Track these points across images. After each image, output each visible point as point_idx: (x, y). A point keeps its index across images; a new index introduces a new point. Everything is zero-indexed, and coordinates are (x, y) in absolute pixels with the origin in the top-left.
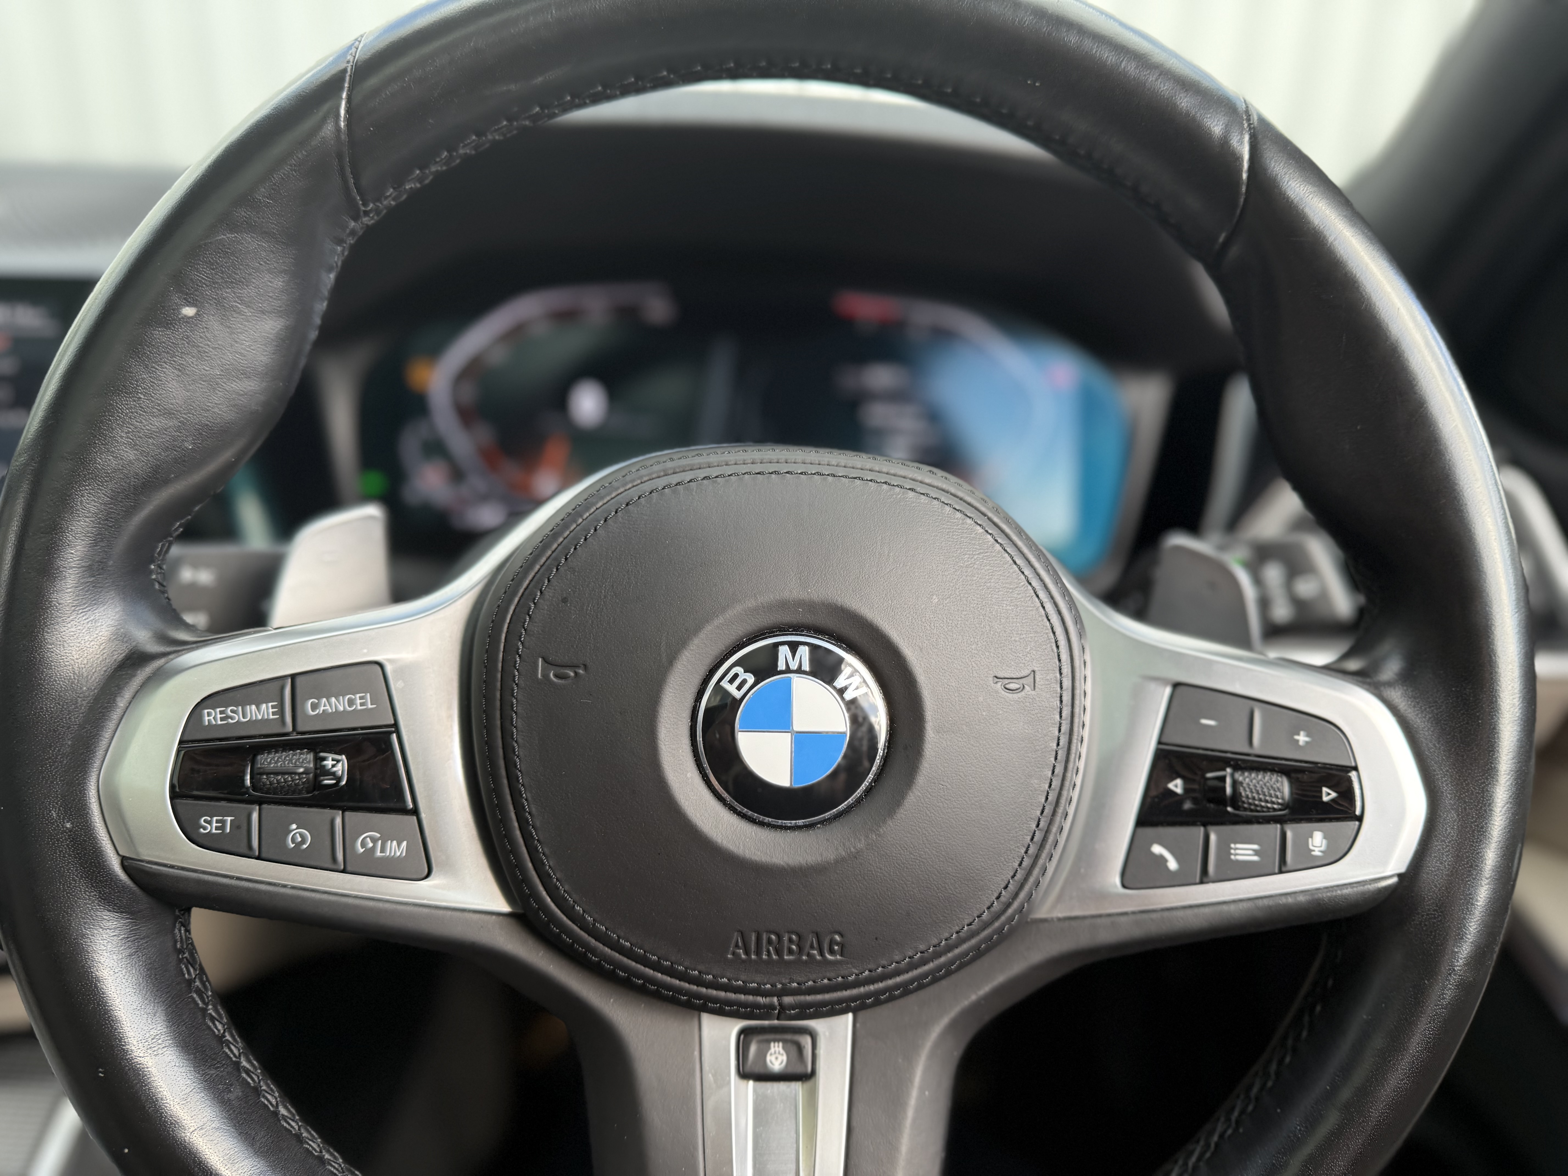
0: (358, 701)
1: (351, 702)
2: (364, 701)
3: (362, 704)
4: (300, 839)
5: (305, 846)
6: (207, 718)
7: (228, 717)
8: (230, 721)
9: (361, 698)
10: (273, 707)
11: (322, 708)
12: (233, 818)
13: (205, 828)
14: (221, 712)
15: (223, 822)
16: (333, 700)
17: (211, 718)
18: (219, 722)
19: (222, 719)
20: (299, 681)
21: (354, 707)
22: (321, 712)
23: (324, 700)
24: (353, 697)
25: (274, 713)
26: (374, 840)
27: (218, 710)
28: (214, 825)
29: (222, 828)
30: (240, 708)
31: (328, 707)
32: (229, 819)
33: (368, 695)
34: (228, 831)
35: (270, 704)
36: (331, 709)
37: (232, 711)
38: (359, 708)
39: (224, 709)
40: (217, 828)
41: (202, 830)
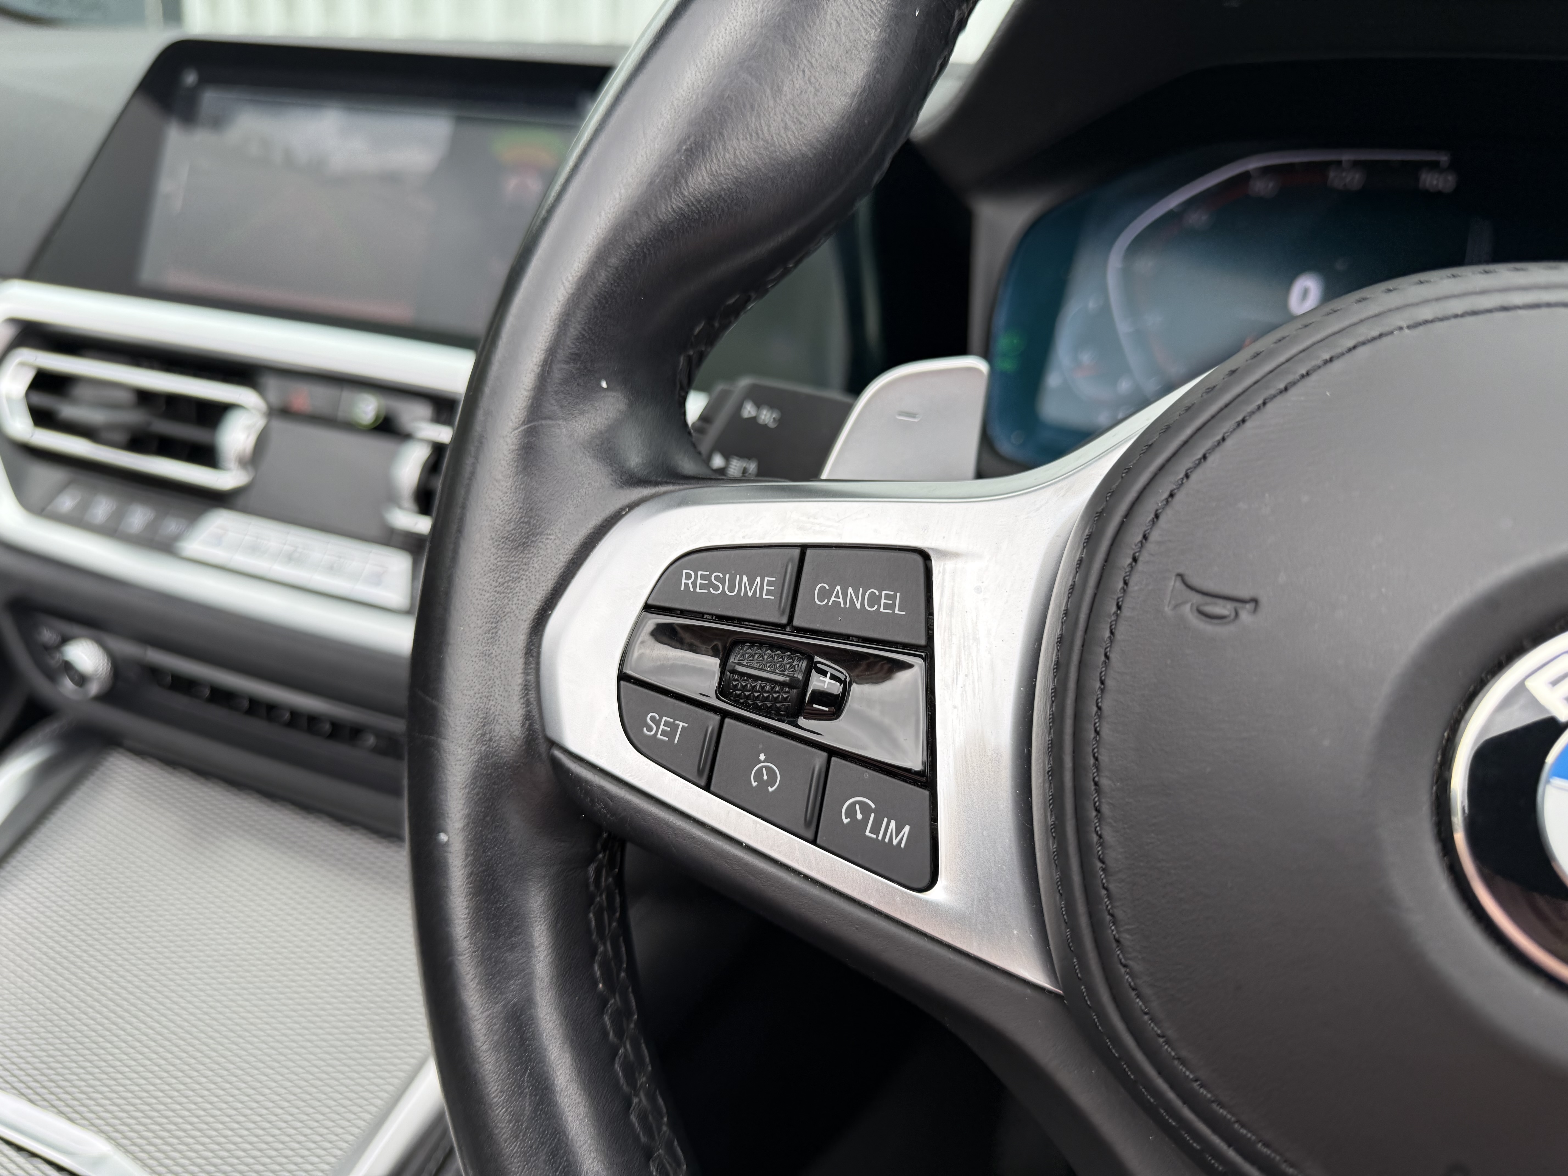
0: (883, 601)
1: (874, 600)
2: (891, 602)
3: (886, 606)
4: (765, 777)
5: (770, 789)
6: (684, 581)
7: (711, 584)
8: (711, 589)
9: (887, 597)
10: (770, 583)
11: (833, 599)
12: (686, 725)
13: (650, 729)
14: (703, 577)
15: (675, 727)
16: (850, 590)
17: (690, 582)
18: (698, 590)
19: (702, 586)
20: (809, 552)
21: (876, 606)
22: (830, 604)
23: (838, 587)
24: (877, 594)
25: (769, 592)
26: (864, 807)
27: (700, 573)
28: (662, 727)
29: (671, 735)
30: (728, 575)
31: (841, 600)
32: (681, 724)
33: (898, 594)
34: (676, 741)
35: (766, 579)
36: (845, 603)
37: (717, 578)
38: (882, 610)
39: (708, 573)
40: (664, 733)
41: (645, 729)
